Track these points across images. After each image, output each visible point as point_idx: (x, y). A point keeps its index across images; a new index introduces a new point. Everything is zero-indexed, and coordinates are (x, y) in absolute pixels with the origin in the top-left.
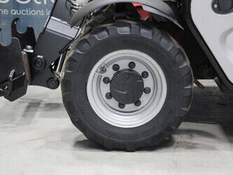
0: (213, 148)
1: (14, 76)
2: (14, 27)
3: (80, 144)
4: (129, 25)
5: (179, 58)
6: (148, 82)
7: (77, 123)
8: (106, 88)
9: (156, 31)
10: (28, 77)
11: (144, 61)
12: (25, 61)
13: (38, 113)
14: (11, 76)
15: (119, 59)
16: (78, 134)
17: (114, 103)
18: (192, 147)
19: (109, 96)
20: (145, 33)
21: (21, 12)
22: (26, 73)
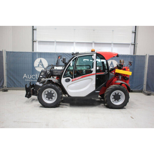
0: (66, 107)
1: (29, 93)
2: (30, 84)
3: (41, 107)
4: (50, 84)
5: (59, 90)
6: (54, 95)
7: (40, 102)
8: (46, 96)
9: (55, 85)
10: (32, 94)
11: (53, 91)
12: (31, 91)
13: (34, 101)
14: (28, 93)
15: (48, 90)
16: (41, 105)
17: (47, 99)
18: (62, 107)
19: (46, 97)
20: (53, 85)
21: (33, 80)
22: (31, 93)
